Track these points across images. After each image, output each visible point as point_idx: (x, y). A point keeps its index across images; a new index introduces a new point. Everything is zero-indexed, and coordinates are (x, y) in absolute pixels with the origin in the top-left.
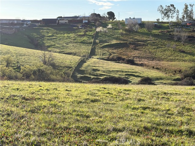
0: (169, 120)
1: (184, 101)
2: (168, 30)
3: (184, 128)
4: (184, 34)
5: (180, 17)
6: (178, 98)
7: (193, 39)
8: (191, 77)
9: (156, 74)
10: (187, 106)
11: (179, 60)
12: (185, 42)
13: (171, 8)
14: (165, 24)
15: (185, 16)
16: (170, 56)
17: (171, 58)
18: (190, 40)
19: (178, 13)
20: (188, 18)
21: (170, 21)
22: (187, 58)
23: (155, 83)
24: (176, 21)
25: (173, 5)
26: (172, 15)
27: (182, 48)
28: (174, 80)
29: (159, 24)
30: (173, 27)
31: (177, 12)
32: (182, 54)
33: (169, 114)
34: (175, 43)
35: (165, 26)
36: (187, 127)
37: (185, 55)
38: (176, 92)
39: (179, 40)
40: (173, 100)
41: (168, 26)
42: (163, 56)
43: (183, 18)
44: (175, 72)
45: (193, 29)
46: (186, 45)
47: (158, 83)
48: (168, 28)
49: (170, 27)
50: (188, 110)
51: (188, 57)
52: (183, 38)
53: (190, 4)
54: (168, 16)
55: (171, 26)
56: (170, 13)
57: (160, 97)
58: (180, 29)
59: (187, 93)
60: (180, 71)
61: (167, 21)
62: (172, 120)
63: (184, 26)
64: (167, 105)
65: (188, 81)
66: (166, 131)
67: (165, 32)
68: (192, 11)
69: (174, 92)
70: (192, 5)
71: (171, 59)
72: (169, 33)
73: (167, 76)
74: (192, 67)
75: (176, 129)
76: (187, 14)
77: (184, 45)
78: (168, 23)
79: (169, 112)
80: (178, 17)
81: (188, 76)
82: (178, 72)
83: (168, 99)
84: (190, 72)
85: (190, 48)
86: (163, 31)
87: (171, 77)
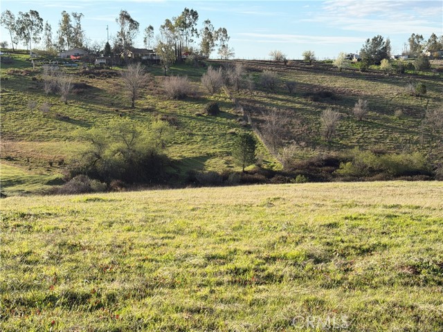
0: (27, 275)
1: (64, 230)
2: (29, 69)
3: (59, 290)
4: (66, 80)
5: (55, 39)
6: (53, 222)
7: (85, 90)
8: (85, 174)
9: (7, 171)
10: (71, 240)
11: (57, 138)
12: (68, 97)
13: (32, 18)
14: (20, 55)
15: (65, 39)
16: (37, 130)
17: (40, 132)
18: (79, 93)
19: (48, 32)
20: (71, 45)
21: (33, 48)
22: (74, 133)
23: (5, 193)
24: (46, 50)
25: (36, 12)
26: (35, 34)
27: (62, 109)
28: (49, 183)
29: (6, 56)
30: (39, 63)
31: (47, 29)
32: (64, 124)
33: (29, 263)
34: (45, 100)
35: (20, 61)
36: (67, 287)
37: (70, 126)
38: (48, 211)
39: (55, 91)
40: (41, 229)
41: (28, 60)
42: (21, 128)
43: (60, 43)
44: (51, 164)
45: (85, 68)
46: (71, 103)
47: (12, 192)
48: (27, 63)
49: (32, 62)
50: (73, 248)
51: (78, 131)
52: (63, 88)
53: (75, 12)
54: (27, 38)
55: (34, 60)
56: (30, 31)
57: (11, 224)
58: (57, 68)
59: (73, 211)
60: (61, 163)
61: (25, 48)
62: (34, 276)
63: (65, 61)
64: (25, 243)
65: (79, 185)
66: (17, 302)
67: (22, 73)
68: (80, 28)
69: (45, 211)
70: (78, 15)
71: (39, 136)
72: (30, 75)
73: (33, 174)
74: (86, 153)
75: (42, 294)
76: (68, 34)
77: (66, 104)
78: (28, 52)
79: (29, 258)
80: (49, 40)
81: (79, 173)
82: (56, 165)
83: (30, 227)
84: (83, 162)
85: (81, 110)
86: (17, 72)
87: (42, 176)
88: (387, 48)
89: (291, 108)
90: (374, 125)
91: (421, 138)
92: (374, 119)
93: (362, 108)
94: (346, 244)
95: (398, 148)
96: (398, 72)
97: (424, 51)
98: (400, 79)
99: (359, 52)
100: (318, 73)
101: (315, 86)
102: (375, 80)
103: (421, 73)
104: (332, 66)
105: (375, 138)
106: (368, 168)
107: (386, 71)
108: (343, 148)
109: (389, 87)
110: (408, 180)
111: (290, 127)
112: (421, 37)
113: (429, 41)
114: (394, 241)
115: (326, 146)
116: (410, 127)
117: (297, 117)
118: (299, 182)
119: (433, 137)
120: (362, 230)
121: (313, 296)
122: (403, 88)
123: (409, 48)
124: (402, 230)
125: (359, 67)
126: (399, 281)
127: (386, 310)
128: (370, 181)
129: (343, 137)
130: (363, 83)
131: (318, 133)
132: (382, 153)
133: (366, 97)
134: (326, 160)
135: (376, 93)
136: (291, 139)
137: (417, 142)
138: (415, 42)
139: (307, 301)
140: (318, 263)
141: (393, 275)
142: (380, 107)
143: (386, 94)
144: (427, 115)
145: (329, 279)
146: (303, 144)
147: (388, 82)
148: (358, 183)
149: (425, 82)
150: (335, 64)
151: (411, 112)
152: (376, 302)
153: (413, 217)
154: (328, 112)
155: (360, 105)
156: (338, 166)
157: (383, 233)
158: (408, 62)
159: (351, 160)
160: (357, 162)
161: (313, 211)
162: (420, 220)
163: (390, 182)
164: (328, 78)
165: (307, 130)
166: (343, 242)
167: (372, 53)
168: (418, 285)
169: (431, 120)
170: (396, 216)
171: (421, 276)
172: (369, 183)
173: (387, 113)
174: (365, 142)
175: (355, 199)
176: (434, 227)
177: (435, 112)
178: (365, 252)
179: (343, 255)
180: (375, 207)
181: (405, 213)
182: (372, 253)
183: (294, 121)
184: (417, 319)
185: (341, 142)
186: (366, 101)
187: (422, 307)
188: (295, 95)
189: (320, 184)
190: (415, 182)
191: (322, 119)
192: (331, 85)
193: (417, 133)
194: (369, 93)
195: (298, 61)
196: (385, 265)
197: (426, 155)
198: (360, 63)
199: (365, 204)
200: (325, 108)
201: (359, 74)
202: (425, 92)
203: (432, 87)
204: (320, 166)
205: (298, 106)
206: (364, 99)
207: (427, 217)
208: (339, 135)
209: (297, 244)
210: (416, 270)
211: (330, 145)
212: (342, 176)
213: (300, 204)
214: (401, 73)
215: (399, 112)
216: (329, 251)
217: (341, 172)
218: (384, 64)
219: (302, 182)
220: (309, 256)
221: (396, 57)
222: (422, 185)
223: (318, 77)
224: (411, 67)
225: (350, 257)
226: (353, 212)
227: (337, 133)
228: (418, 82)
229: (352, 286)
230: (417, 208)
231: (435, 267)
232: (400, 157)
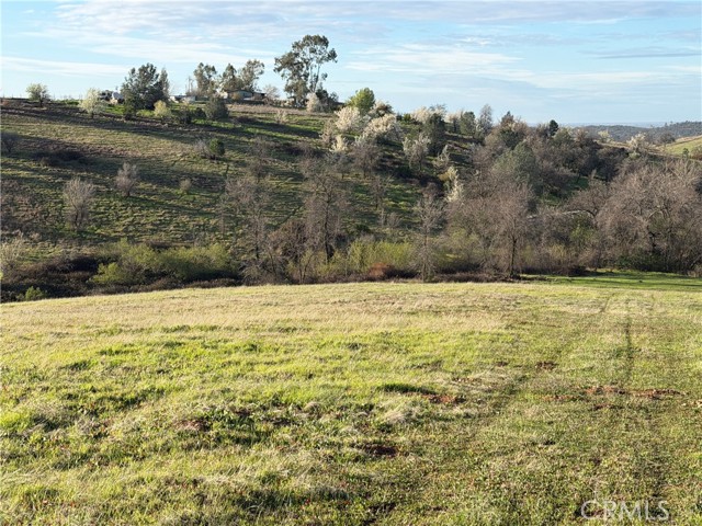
88: (162, 84)
89: (12, 178)
90: (150, 204)
91: (221, 222)
92: (150, 195)
93: (129, 176)
94: (99, 395)
95: (188, 238)
96: (182, 121)
97: (218, 90)
98: (186, 132)
99: (120, 88)
100: (55, 120)
101: (52, 142)
102: (147, 134)
103: (215, 123)
104: (77, 110)
105: (153, 224)
106: (143, 271)
107: (163, 119)
108: (102, 241)
109: (170, 144)
110: (204, 287)
111: (12, 209)
112: (213, 69)
113: (225, 75)
114: (176, 383)
115: (74, 238)
116: (204, 206)
117: (23, 193)
118: (30, 299)
119: (238, 221)
120: (127, 369)
121: (38, 485)
122: (189, 146)
123: (196, 84)
124: (188, 365)
125: (120, 113)
126: (180, 444)
127: (155, 492)
128: (147, 291)
129: (102, 223)
130: (128, 138)
131: (60, 219)
132: (166, 247)
133: (135, 160)
134: (75, 262)
135: (150, 153)
136: (14, 228)
137: (215, 229)
138: (204, 74)
139: (28, 494)
140: (52, 429)
141: (171, 435)
142: (157, 175)
143: (166, 155)
144: (228, 187)
145: (69, 454)
146: (35, 236)
147: (168, 137)
148: (126, 295)
149: (222, 138)
150: (82, 106)
151: (204, 183)
152: (141, 481)
153: (206, 343)
154: (74, 184)
155: (126, 172)
156: (96, 270)
157: (159, 372)
158: (196, 106)
159: (116, 259)
160: (125, 263)
161: (50, 344)
162: (215, 347)
163: (175, 292)
164: (71, 128)
165: (41, 213)
166: (94, 391)
167: (140, 91)
168: (207, 447)
169: (233, 194)
170: (180, 344)
171: (211, 433)
172: (144, 294)
173: (169, 185)
174: (137, 231)
175: (119, 321)
176: (235, 357)
177: (238, 183)
178: (128, 404)
179: (94, 413)
180: (149, 331)
181: (194, 338)
182: (142, 404)
183: (18, 198)
184: (202, 499)
185: (99, 231)
186: (135, 167)
187: (209, 480)
188: (17, 156)
189: (65, 300)
190: (212, 290)
191: (65, 195)
192: (78, 140)
193: (215, 215)
194: (140, 154)
195: (20, 100)
196: (159, 422)
197: (228, 247)
198: (122, 106)
199: (133, 328)
200: (69, 177)
201: (122, 124)
202: (223, 152)
203: (233, 146)
204: (65, 271)
205: (23, 174)
206: (131, 163)
207: (226, 341)
208: (95, 220)
209: (18, 401)
210: (204, 424)
211: (81, 237)
212: (101, 286)
213: (28, 335)
214: (186, 123)
215: (186, 183)
216: (71, 408)
217: (101, 279)
218: (160, 108)
219: (36, 299)
220: (37, 420)
221: (178, 99)
222: (224, 293)
223: (56, 126)
224: (200, 114)
225: (105, 414)
226: (114, 343)
227: (91, 217)
228: (211, 137)
229: (105, 461)
230: (213, 328)
231: (232, 416)
232: (191, 251)
